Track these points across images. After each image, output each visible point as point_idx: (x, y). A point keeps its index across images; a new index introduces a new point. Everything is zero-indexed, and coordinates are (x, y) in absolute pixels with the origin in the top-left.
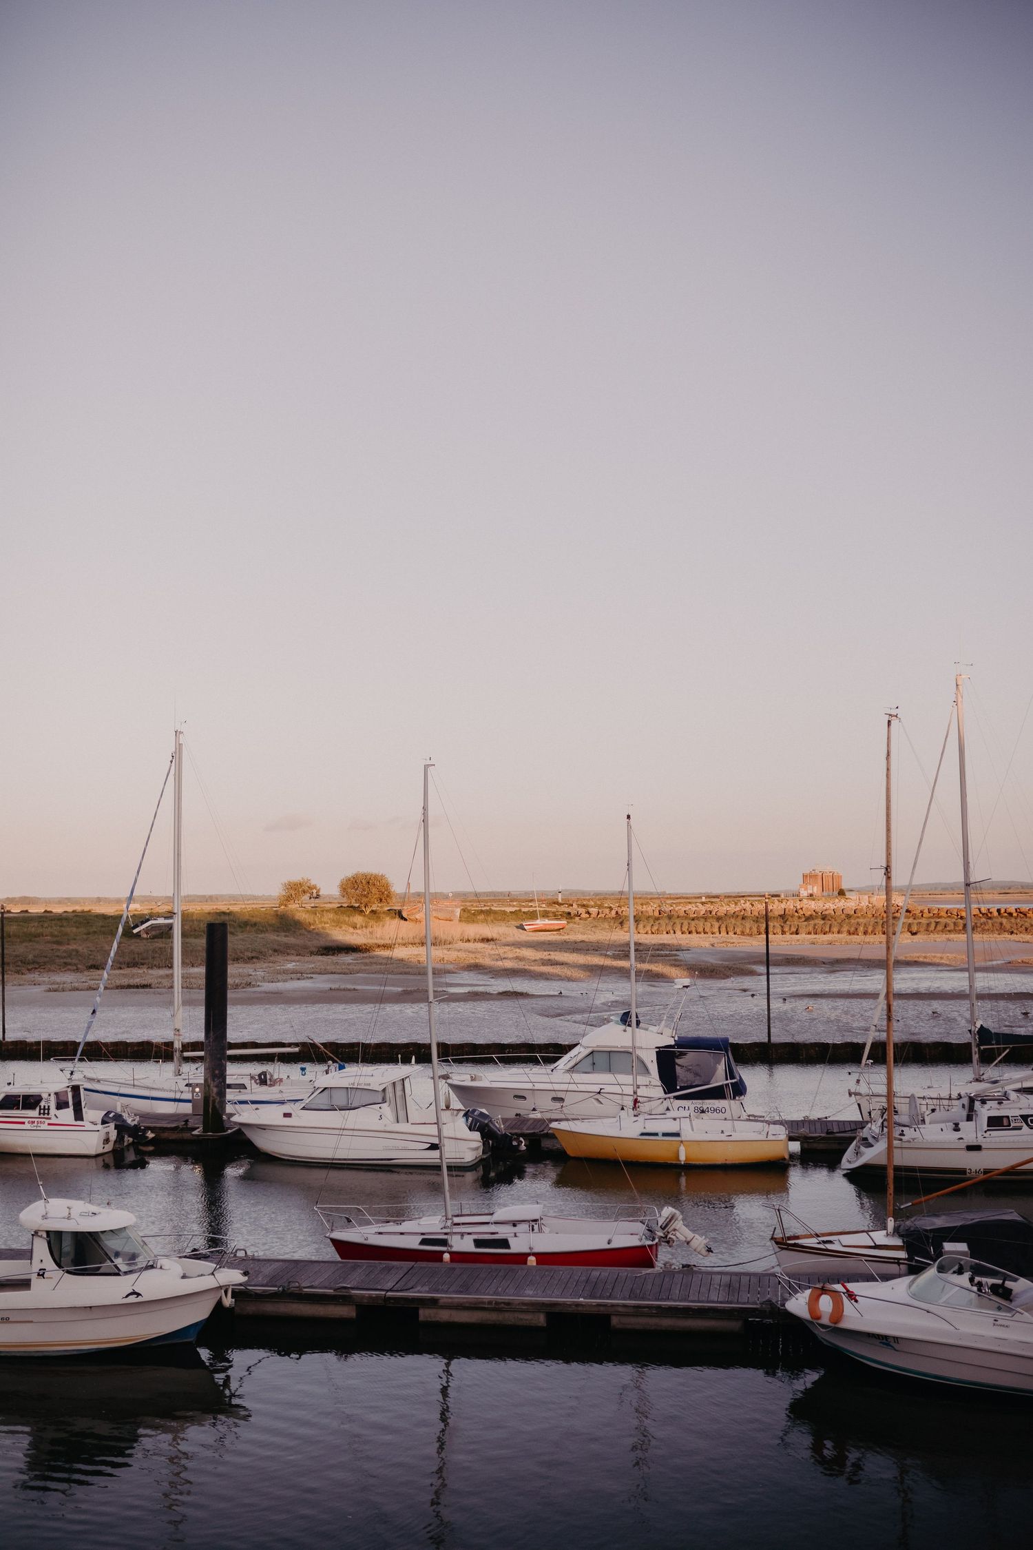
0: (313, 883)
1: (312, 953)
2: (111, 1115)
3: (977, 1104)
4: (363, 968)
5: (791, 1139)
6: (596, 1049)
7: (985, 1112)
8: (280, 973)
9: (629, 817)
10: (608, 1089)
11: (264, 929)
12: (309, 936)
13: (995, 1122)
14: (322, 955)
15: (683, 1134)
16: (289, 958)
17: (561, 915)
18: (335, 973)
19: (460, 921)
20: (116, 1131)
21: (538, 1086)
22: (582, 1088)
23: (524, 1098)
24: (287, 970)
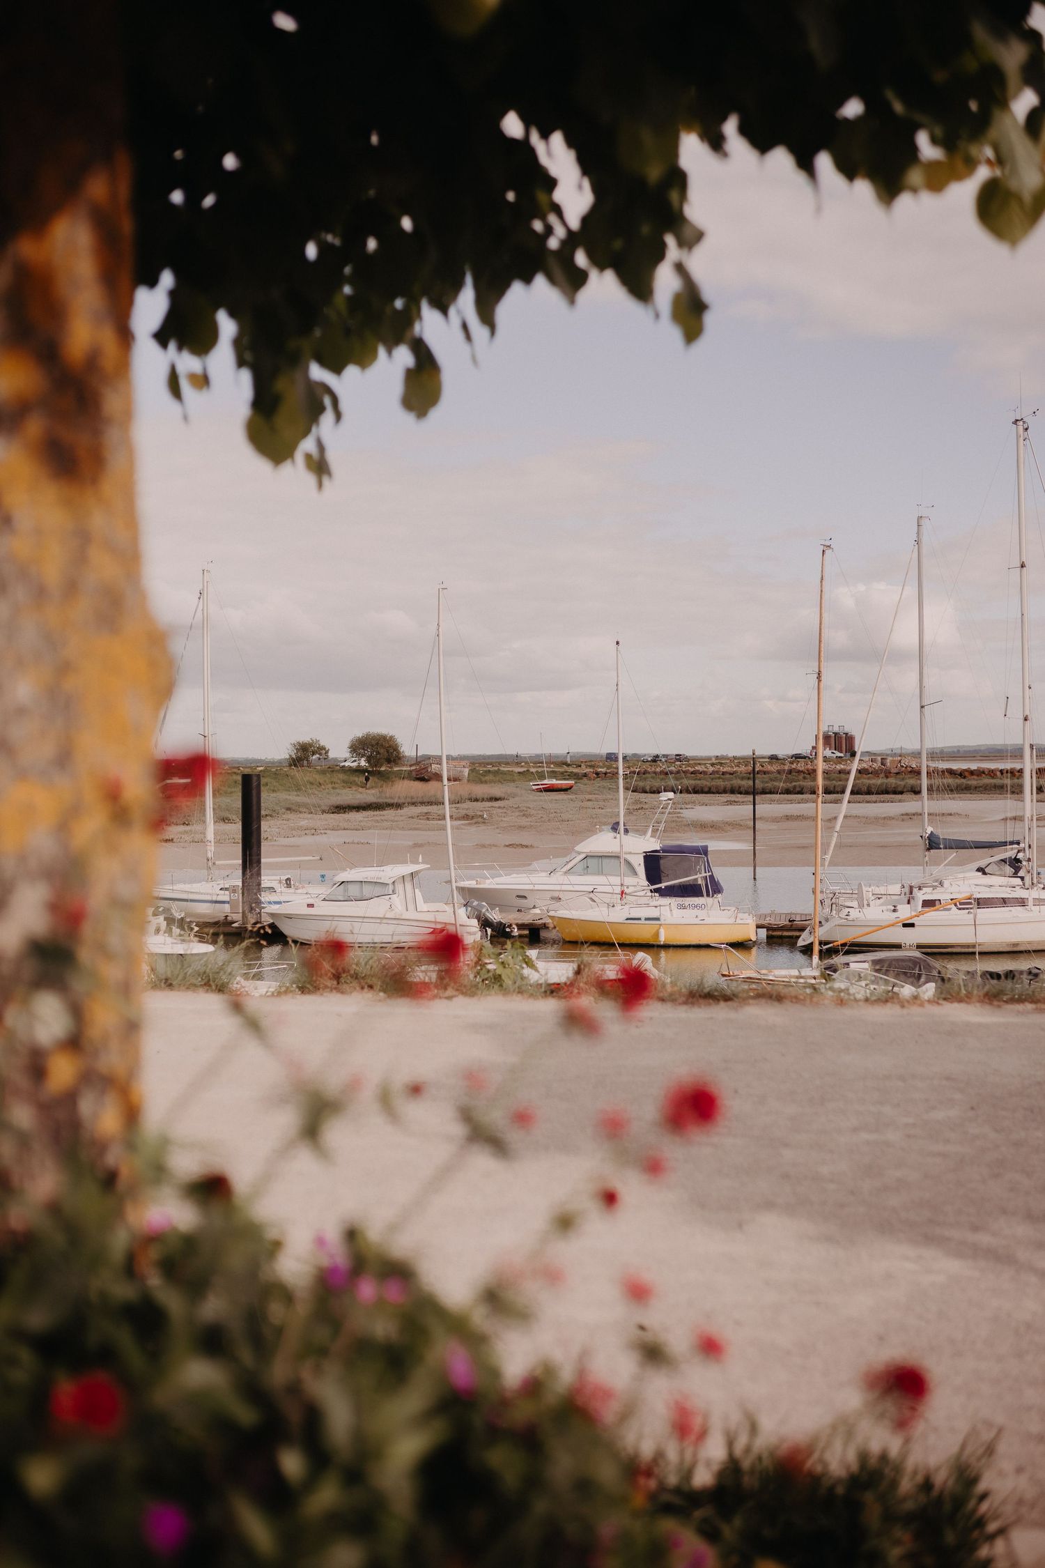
0: (322, 743)
1: (324, 812)
2: (160, 910)
3: (915, 890)
4: (374, 824)
5: (758, 927)
6: (588, 854)
7: (921, 896)
8: (294, 830)
9: (618, 643)
10: (600, 889)
11: (276, 789)
12: (320, 796)
13: (929, 904)
14: (333, 813)
15: (662, 918)
16: (301, 815)
17: (569, 775)
18: (347, 829)
19: (469, 781)
20: (165, 922)
21: (537, 887)
22: (577, 888)
23: (525, 897)
24: (301, 827)
